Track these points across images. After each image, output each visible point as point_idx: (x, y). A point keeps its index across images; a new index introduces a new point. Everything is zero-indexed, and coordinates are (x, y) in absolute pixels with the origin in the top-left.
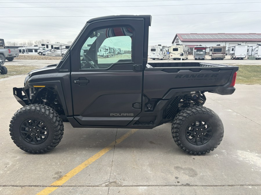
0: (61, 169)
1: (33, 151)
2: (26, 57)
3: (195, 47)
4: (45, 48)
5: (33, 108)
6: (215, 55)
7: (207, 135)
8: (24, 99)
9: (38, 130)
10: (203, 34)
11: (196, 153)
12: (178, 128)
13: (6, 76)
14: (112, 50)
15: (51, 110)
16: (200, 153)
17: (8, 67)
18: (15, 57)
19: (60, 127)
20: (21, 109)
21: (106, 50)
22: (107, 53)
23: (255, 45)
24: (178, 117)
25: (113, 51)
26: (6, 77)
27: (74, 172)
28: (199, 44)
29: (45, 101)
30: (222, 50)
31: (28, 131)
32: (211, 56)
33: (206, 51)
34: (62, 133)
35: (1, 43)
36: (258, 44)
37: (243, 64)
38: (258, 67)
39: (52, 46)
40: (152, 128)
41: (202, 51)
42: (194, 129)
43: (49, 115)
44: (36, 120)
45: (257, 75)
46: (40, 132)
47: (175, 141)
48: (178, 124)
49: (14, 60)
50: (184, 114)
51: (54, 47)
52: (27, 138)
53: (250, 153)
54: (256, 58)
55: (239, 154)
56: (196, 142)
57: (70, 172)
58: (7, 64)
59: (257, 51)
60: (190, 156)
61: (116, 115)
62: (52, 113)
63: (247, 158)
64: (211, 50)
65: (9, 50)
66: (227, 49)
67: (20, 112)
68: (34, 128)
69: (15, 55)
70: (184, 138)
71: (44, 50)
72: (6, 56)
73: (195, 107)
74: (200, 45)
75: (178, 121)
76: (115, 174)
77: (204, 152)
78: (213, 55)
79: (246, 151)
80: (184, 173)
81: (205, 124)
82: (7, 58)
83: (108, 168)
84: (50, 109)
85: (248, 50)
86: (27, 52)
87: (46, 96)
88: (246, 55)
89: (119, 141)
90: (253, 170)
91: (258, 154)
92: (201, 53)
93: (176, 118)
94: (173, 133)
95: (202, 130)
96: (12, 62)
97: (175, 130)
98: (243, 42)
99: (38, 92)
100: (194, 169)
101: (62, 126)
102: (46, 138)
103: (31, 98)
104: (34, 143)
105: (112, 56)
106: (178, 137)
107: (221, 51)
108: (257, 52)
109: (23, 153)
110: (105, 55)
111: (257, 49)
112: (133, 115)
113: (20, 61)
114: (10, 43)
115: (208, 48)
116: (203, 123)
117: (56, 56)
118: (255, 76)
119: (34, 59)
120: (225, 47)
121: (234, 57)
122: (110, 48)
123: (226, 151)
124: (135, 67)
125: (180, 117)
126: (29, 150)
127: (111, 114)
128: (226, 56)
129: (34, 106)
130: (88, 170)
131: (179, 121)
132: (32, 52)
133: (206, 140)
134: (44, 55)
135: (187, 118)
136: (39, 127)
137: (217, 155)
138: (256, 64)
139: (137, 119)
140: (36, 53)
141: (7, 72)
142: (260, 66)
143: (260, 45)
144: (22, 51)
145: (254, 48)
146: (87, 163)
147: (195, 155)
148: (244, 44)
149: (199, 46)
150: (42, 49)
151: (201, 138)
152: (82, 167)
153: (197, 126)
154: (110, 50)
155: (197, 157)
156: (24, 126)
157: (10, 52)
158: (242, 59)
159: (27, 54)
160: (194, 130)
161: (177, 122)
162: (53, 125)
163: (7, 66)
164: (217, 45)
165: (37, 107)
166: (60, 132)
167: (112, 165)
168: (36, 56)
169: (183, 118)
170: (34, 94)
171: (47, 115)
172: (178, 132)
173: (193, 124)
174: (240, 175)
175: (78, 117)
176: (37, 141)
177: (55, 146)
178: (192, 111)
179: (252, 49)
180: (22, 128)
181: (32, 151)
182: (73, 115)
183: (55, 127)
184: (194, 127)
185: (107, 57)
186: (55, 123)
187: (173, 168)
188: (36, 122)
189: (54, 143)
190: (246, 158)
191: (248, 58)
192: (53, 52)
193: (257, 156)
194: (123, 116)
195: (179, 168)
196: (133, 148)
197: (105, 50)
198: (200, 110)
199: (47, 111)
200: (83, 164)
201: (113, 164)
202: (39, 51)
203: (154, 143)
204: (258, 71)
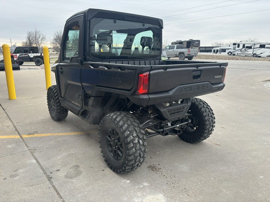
0: (41, 131)
4: (236, 47)
18: (193, 56)
27: (40, 135)
35: (197, 44)
39: (244, 46)
51: (246, 46)
65: (189, 50)
69: (193, 55)
71: (235, 50)
72: (186, 55)
86: (220, 52)
117: (246, 56)
130: (46, 138)
132: (225, 51)
134: (234, 55)
144: (216, 51)
146: (55, 134)
152: (48, 135)
159: (220, 54)
167: (59, 142)
192: (243, 52)
201: (61, 142)
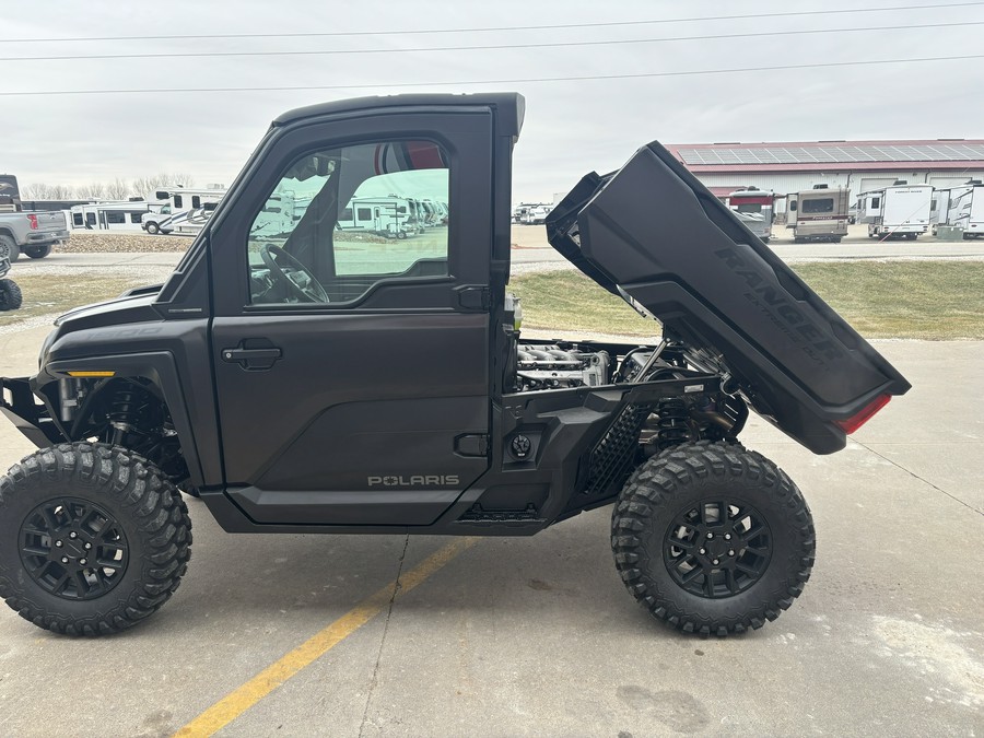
0: (170, 702)
1: (70, 626)
2: (99, 241)
3: (732, 194)
4: (168, 205)
5: (68, 458)
6: (807, 223)
7: (750, 559)
8: (41, 420)
9: (88, 546)
10: (763, 145)
11: (706, 628)
12: (636, 533)
13: (15, 315)
14: (419, 212)
15: (139, 465)
16: (722, 628)
17: (28, 282)
19: (174, 530)
20: (23, 461)
21: (397, 210)
22: (403, 223)
23: (959, 185)
24: (634, 486)
25: (425, 215)
26: (15, 322)
27: (220, 715)
28: (746, 182)
29: (121, 426)
30: (835, 205)
31: (50, 549)
32: (794, 227)
33: (772, 210)
34: (182, 555)
35: (7, 190)
36: (971, 182)
37: (914, 259)
38: (972, 267)
39: (196, 201)
40: (531, 531)
41: (759, 211)
42: (697, 534)
43: (129, 486)
44: (82, 506)
45: (968, 300)
46: (95, 552)
47: (625, 582)
48: (633, 514)
49: (50, 255)
50: (658, 476)
51: (203, 201)
52: (48, 577)
53: (923, 627)
54: (966, 234)
55: (877, 632)
56: (705, 584)
57: (205, 714)
58: (21, 272)
59: (970, 205)
60: (684, 642)
61: (390, 481)
62: (141, 478)
63: (908, 650)
64: (794, 207)
65: (32, 217)
66: (853, 201)
67: (17, 477)
68: (73, 535)
69: (54, 236)
70: (658, 570)
71: (167, 216)
72: (22, 239)
73: (700, 448)
74: (752, 189)
75: (632, 504)
76: (381, 720)
77: (739, 626)
78: (799, 223)
79: (909, 619)
80: (657, 717)
81: (741, 515)
82: (24, 248)
83: (358, 695)
84: (136, 461)
85: (934, 204)
86: (102, 221)
87: (126, 408)
88: (927, 222)
89: (410, 581)
90: (931, 700)
91: (957, 630)
92: (757, 216)
93: (627, 490)
94: (616, 549)
95: (728, 537)
96: (44, 263)
97: (622, 540)
98: (915, 171)
99: (93, 392)
100: (696, 696)
101: (183, 528)
102: (120, 575)
103: (66, 417)
104: (75, 595)
105: (422, 231)
106: (633, 565)
107: (831, 209)
108: (967, 211)
109: (35, 635)
110: (393, 229)
111: (967, 199)
112: (457, 482)
113: (74, 259)
114: (43, 188)
115: (783, 197)
116: (735, 510)
118: (959, 304)
119: (129, 249)
120: (847, 194)
121: (882, 230)
122: (411, 205)
123: (828, 620)
124: (460, 295)
125: (640, 488)
126: (55, 624)
127: (370, 478)
128: (850, 228)
129: (72, 450)
130: (277, 705)
131: (638, 501)
132: (123, 221)
133: (748, 577)
134: (166, 232)
135: (667, 491)
136: (92, 532)
137: (792, 636)
138: (962, 259)
139: (472, 496)
140: (138, 226)
141: (20, 301)
142: (977, 266)
143: (978, 184)
144: (85, 218)
145: (955, 195)
146: (276, 674)
147: (704, 637)
148: (919, 180)
149: (746, 192)
150: (157, 209)
151: (725, 570)
152: (255, 690)
153: (709, 520)
154: (412, 211)
155: (713, 648)
156: (34, 531)
157: (35, 225)
158: (911, 237)
159: (104, 232)
160: (699, 540)
161: (630, 509)
162: (147, 523)
163: (22, 277)
164: (817, 187)
165: (83, 456)
166: (174, 549)
167: (374, 682)
168: (134, 238)
169: (652, 493)
170: (80, 401)
171: (120, 484)
172: (635, 547)
173: (692, 515)
174: (877, 722)
175: (242, 491)
176: (87, 586)
177: (156, 607)
178: (687, 464)
179: (950, 200)
180: (28, 535)
181: (65, 626)
182: (225, 486)
183: (152, 533)
184: (698, 528)
185: (401, 236)
186: (154, 514)
187: (615, 692)
188: (79, 512)
189: (149, 595)
190: (906, 649)
191: (935, 234)
193: (949, 638)
194: (418, 488)
195: (637, 695)
196: (462, 607)
197: (393, 212)
198: (717, 459)
199: (122, 469)
200: (259, 677)
201: (378, 677)
202: (146, 218)
203: (549, 589)
204: (972, 285)
